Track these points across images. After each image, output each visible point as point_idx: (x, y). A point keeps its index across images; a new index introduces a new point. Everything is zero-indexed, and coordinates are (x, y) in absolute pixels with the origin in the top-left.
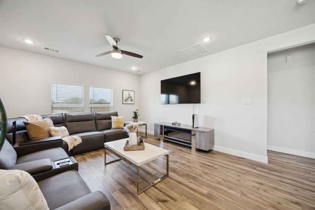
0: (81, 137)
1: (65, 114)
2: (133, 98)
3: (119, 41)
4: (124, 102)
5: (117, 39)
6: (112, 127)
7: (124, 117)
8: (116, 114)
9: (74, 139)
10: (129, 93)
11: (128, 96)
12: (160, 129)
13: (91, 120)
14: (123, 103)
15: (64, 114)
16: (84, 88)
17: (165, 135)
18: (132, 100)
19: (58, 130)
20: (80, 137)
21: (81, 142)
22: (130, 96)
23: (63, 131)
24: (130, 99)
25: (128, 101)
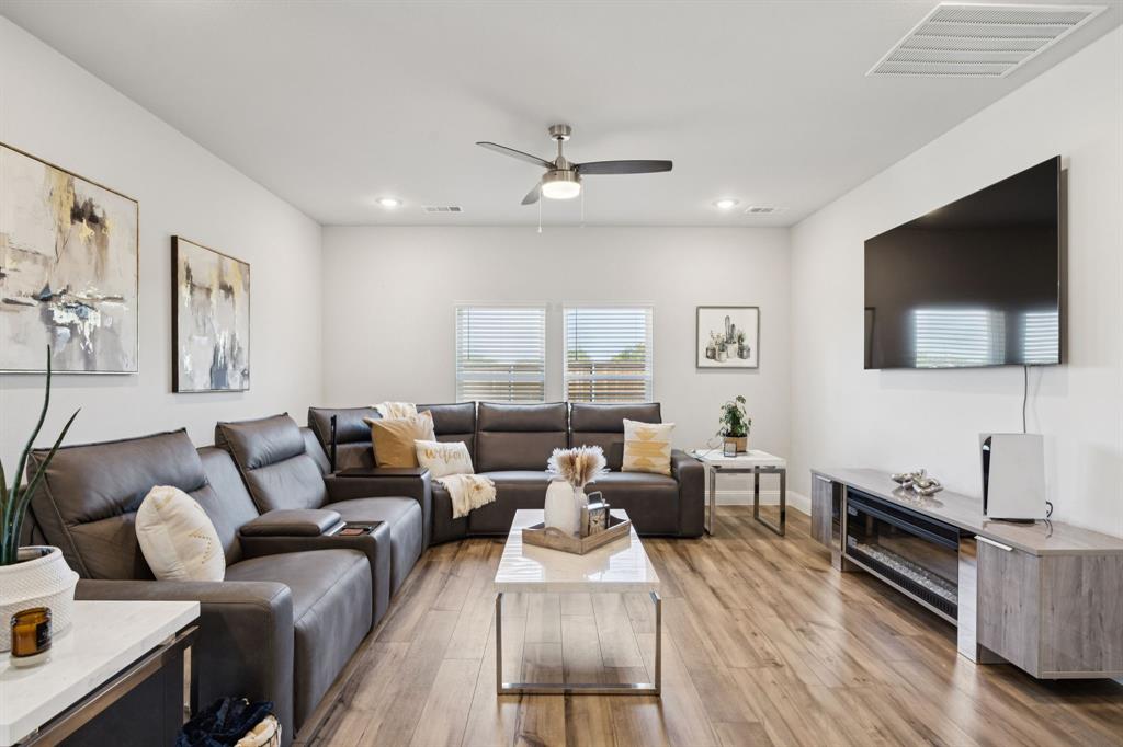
0: (497, 483)
1: (480, 403)
2: (750, 342)
3: (568, 134)
4: (704, 362)
5: (560, 127)
6: (622, 464)
7: (673, 427)
8: (653, 415)
9: (473, 486)
10: (728, 318)
11: (722, 332)
12: (830, 499)
13: (555, 430)
14: (700, 365)
15: (477, 405)
16: (544, 312)
17: (849, 537)
18: (742, 353)
19: (435, 450)
20: (493, 483)
21: (494, 499)
22: (736, 333)
23: (450, 457)
24: (737, 345)
25: (724, 355)
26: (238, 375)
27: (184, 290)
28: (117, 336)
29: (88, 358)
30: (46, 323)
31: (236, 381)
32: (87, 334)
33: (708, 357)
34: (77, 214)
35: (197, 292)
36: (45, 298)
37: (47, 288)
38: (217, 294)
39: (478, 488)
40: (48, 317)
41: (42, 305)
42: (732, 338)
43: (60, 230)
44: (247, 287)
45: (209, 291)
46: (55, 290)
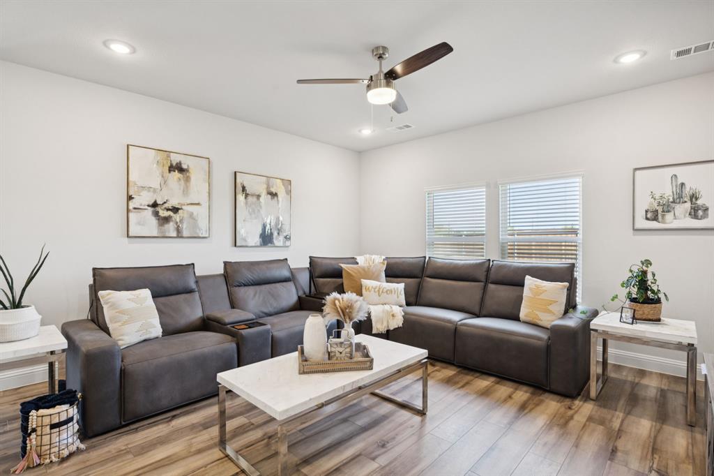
1: (429, 258)
4: (642, 223)
6: (520, 314)
9: (391, 313)
10: (675, 176)
11: (667, 192)
13: (475, 280)
14: (638, 227)
15: (427, 259)
16: (484, 190)
20: (403, 314)
21: (401, 325)
22: (687, 191)
23: (382, 292)
24: (688, 205)
25: (669, 216)
26: (281, 238)
27: (241, 197)
28: (197, 221)
29: (178, 230)
30: (155, 216)
31: (280, 241)
32: (178, 220)
33: (647, 219)
34: (172, 168)
35: (250, 198)
36: (155, 205)
37: (155, 202)
38: (265, 198)
39: (393, 316)
40: (156, 214)
41: (152, 209)
42: (680, 197)
43: (163, 176)
44: (289, 192)
45: (259, 196)
46: (159, 202)
